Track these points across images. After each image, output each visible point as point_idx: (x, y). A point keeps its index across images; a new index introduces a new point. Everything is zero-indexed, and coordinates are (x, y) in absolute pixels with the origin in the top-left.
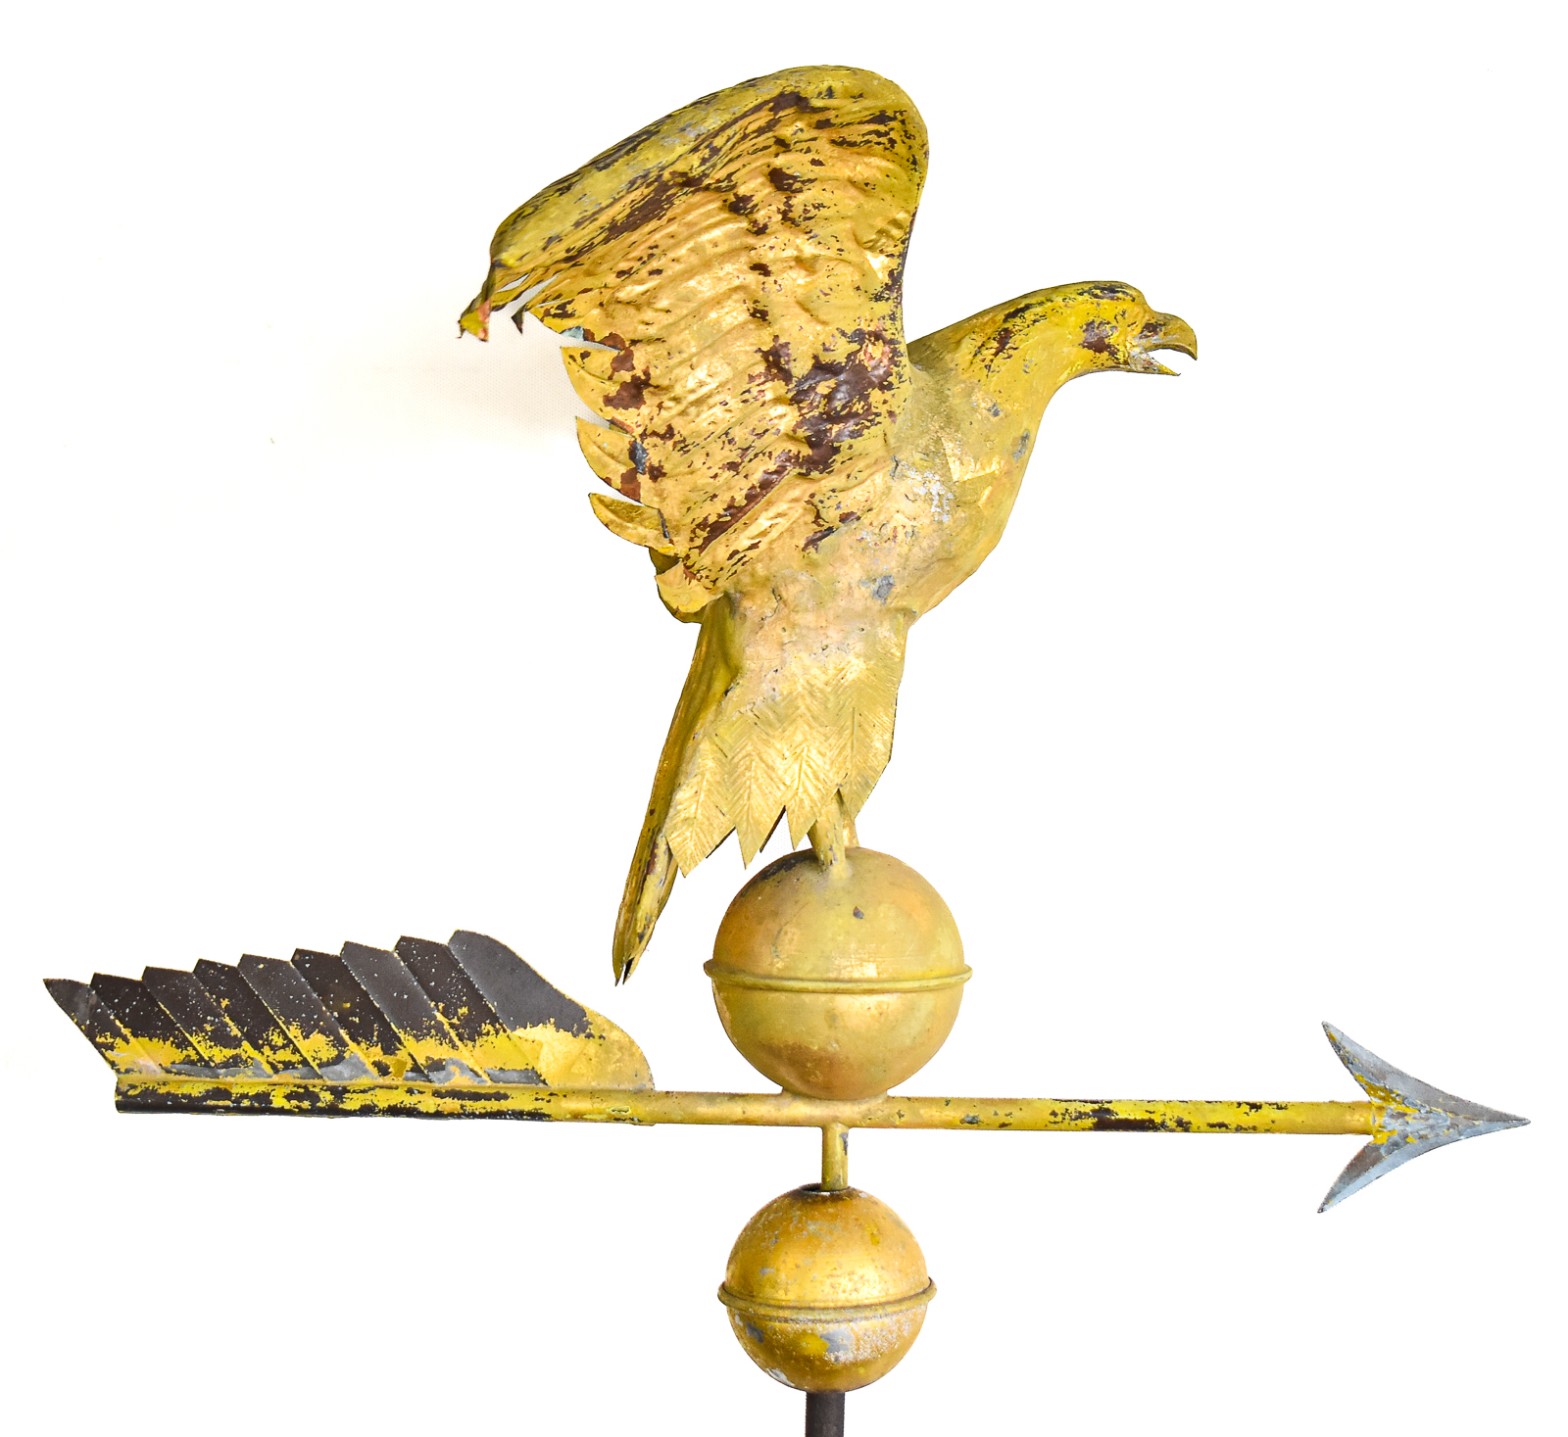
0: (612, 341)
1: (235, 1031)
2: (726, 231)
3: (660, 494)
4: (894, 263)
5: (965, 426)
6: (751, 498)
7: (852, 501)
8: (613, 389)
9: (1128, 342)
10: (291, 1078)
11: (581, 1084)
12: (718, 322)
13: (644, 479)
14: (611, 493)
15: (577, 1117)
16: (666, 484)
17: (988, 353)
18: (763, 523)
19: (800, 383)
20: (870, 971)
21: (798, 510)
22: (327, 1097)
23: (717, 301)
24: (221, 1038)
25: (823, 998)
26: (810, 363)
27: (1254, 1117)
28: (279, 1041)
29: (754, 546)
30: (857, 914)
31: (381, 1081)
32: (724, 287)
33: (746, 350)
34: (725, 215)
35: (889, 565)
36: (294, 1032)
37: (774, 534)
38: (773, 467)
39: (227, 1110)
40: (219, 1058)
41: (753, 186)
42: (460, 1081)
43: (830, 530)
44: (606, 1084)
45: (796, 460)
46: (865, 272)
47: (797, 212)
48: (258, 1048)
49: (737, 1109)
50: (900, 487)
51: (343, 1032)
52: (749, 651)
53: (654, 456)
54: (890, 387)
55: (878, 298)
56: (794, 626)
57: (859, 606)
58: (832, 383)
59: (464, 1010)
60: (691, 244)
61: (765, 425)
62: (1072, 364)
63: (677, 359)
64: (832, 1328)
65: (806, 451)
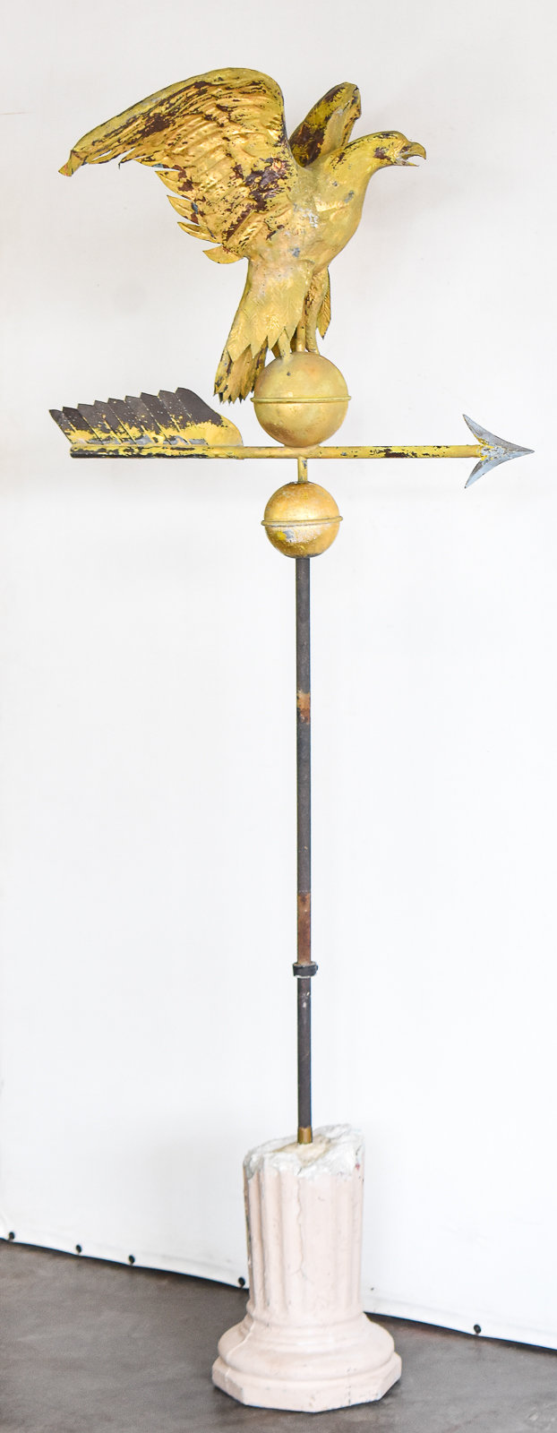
0: (176, 167)
1: (108, 427)
2: (208, 127)
3: (205, 221)
4: (280, 133)
5: (323, 190)
6: (239, 221)
7: (281, 220)
8: (181, 185)
9: (394, 154)
10: (126, 445)
11: (220, 444)
12: (214, 159)
13: (198, 216)
14: (188, 222)
15: (217, 456)
16: (207, 218)
17: (335, 163)
18: (249, 230)
19: (247, 179)
20: (290, 395)
21: (261, 225)
22: (136, 451)
23: (213, 151)
24: (104, 430)
25: (275, 405)
26: (250, 171)
27: (438, 451)
28: (122, 430)
29: (247, 239)
30: (288, 374)
31: (156, 445)
32: (213, 147)
33: (227, 167)
34: (205, 122)
35: (297, 244)
36: (126, 427)
37: (254, 234)
38: (245, 210)
39: (106, 456)
40: (103, 438)
41: (212, 111)
42: (180, 444)
43: (275, 232)
44: (227, 444)
45: (252, 207)
46: (269, 137)
47: (233, 118)
48: (116, 433)
49: (267, 452)
50: (297, 215)
51: (142, 427)
52: (254, 278)
53: (201, 207)
54: (286, 178)
55: (276, 146)
56: (267, 268)
57: (289, 260)
58: (260, 178)
59: (181, 417)
60: (196, 132)
61: (238, 195)
62: (371, 164)
63: (200, 172)
64: (286, 529)
65: (256, 203)
